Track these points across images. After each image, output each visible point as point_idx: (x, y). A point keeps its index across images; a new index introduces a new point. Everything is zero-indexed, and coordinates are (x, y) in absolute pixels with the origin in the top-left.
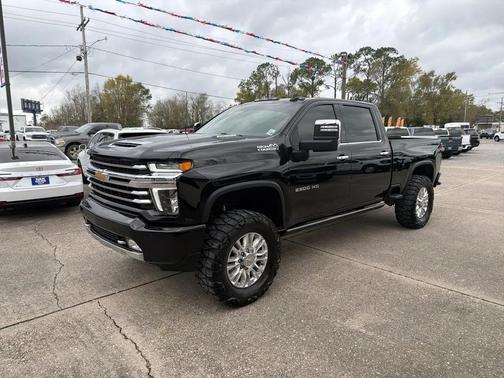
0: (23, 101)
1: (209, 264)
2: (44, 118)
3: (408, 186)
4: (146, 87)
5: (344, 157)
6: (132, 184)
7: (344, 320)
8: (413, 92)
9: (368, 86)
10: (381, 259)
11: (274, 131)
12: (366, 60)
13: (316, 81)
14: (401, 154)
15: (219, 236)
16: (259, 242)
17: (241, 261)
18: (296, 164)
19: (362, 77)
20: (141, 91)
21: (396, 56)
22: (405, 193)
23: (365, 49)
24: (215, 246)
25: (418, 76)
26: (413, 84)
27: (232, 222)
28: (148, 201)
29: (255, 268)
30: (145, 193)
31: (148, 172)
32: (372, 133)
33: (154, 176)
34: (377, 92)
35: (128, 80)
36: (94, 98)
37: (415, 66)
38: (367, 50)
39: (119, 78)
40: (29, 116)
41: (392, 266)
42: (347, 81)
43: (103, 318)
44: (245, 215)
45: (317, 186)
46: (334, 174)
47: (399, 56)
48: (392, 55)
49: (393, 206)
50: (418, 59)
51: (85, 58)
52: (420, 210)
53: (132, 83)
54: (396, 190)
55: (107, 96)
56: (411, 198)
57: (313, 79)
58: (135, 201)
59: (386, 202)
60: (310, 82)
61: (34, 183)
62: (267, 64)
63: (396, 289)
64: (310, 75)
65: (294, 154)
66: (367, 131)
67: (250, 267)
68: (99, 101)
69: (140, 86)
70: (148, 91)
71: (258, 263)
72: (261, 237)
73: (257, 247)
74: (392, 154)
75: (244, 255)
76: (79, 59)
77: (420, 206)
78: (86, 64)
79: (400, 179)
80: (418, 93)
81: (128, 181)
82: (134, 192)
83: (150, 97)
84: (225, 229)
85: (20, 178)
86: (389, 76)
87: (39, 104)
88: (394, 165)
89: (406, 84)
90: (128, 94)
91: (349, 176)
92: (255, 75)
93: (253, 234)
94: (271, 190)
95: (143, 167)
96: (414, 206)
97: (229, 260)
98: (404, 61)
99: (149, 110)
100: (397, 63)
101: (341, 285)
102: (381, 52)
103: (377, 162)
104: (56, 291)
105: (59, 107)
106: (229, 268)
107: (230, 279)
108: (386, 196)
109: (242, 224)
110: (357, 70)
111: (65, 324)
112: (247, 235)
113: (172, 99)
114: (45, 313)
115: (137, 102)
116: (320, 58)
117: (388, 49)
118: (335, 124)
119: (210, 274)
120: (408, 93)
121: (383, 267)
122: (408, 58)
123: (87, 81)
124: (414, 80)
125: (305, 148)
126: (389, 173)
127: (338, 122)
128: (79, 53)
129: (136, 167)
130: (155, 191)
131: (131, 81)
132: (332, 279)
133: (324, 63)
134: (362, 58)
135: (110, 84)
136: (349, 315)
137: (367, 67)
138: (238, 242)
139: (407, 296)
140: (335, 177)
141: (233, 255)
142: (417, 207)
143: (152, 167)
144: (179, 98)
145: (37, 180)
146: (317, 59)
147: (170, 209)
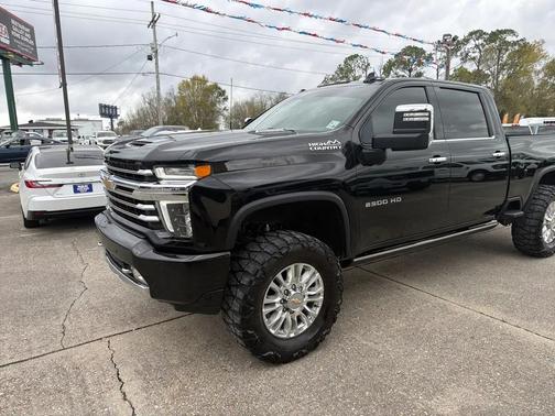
0: (101, 106)
1: (236, 306)
2: (121, 123)
3: (532, 198)
4: (223, 88)
5: (439, 159)
6: (136, 195)
7: (429, 396)
8: (537, 83)
9: (478, 76)
10: (490, 300)
11: (336, 123)
12: (477, 46)
13: (413, 73)
14: (524, 156)
15: (251, 268)
16: (311, 275)
17: (284, 301)
18: (367, 168)
19: (471, 67)
20: (217, 91)
21: (515, 39)
22: (528, 208)
23: (475, 32)
24: (245, 280)
25: (543, 62)
26: (538, 73)
27: (270, 249)
28: (155, 218)
29: (305, 311)
30: (152, 207)
31: (154, 179)
32: (482, 129)
33: (163, 184)
34: (489, 85)
35: (204, 81)
36: (169, 101)
37: (540, 50)
38: (478, 34)
39: (194, 79)
40: (106, 121)
41: (506, 312)
42: (451, 73)
43: (107, 365)
44: (288, 239)
45: (399, 200)
46: (431, 182)
47: (519, 38)
48: (510, 38)
49: (510, 227)
50: (543, 42)
51: (156, 57)
52: (548, 233)
53: (208, 84)
54: (515, 205)
55: (183, 98)
56: (535, 215)
57: (410, 71)
58: (142, 217)
59: (500, 221)
60: (406, 74)
61: (76, 191)
62: (356, 56)
63: (511, 350)
64: (406, 66)
65: (363, 154)
66: (475, 126)
67: (298, 311)
68: (174, 104)
69: (216, 87)
70: (224, 92)
71: (310, 304)
72: (313, 269)
73: (307, 283)
74: (510, 156)
75: (288, 293)
76: (150, 58)
77: (548, 227)
78: (157, 64)
79: (520, 190)
80: (544, 83)
81: (131, 190)
82: (139, 206)
83: (226, 99)
84: (260, 258)
85: (61, 185)
86: (506, 64)
87: (116, 108)
88: (512, 170)
89: (527, 73)
90: (204, 95)
91: (447, 185)
92: (341, 69)
93: (301, 266)
94: (330, 206)
95: (148, 172)
96: (540, 227)
97: (266, 301)
98: (526, 45)
99: (225, 113)
100: (517, 48)
101: (429, 339)
102: (495, 36)
103: (488, 166)
104: (67, 323)
105: (134, 112)
106: (266, 311)
107: (268, 326)
108: (499, 214)
109: (284, 251)
110: (465, 58)
111: (60, 369)
112: (292, 266)
113: (249, 100)
114: (44, 352)
115: (213, 104)
116: (419, 45)
117: (505, 32)
118: (425, 111)
119: (237, 320)
120: (529, 83)
121: (493, 313)
122: (530, 41)
123: (158, 82)
124: (539, 68)
125: (381, 145)
126: (505, 182)
127: (430, 107)
128: (150, 52)
129: (140, 172)
130: (163, 204)
131: (207, 81)
132: (417, 329)
133: (424, 52)
134: (472, 44)
135: (185, 86)
136: (438, 390)
137: (477, 55)
138: (279, 276)
139: (531, 364)
140: (432, 186)
141: (272, 293)
142: (545, 228)
143: (160, 172)
144: (257, 99)
145: (80, 188)
146: (416, 48)
147: (184, 230)
